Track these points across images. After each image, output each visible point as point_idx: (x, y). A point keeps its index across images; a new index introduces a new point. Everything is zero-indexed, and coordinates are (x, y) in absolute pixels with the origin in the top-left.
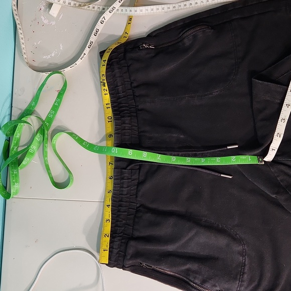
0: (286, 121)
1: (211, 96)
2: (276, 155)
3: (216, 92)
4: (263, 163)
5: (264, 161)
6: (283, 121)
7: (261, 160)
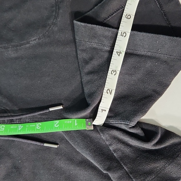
0: (118, 73)
1: (28, 45)
2: (108, 117)
3: (34, 41)
4: (92, 128)
5: (94, 125)
6: (113, 74)
7: (89, 123)
